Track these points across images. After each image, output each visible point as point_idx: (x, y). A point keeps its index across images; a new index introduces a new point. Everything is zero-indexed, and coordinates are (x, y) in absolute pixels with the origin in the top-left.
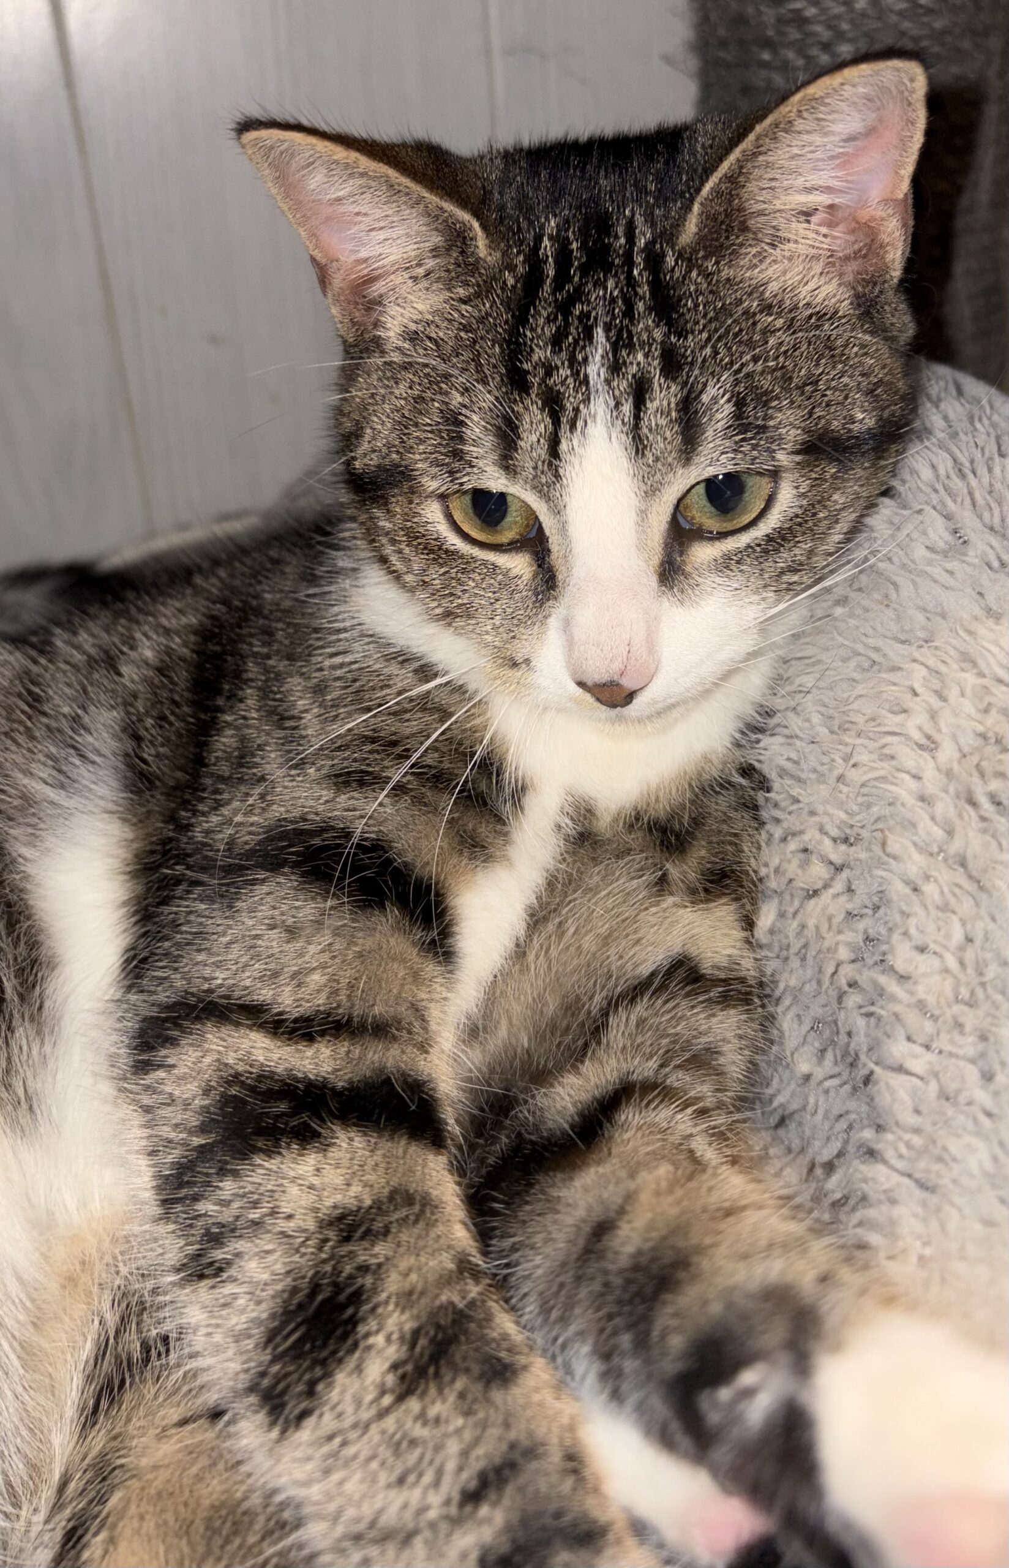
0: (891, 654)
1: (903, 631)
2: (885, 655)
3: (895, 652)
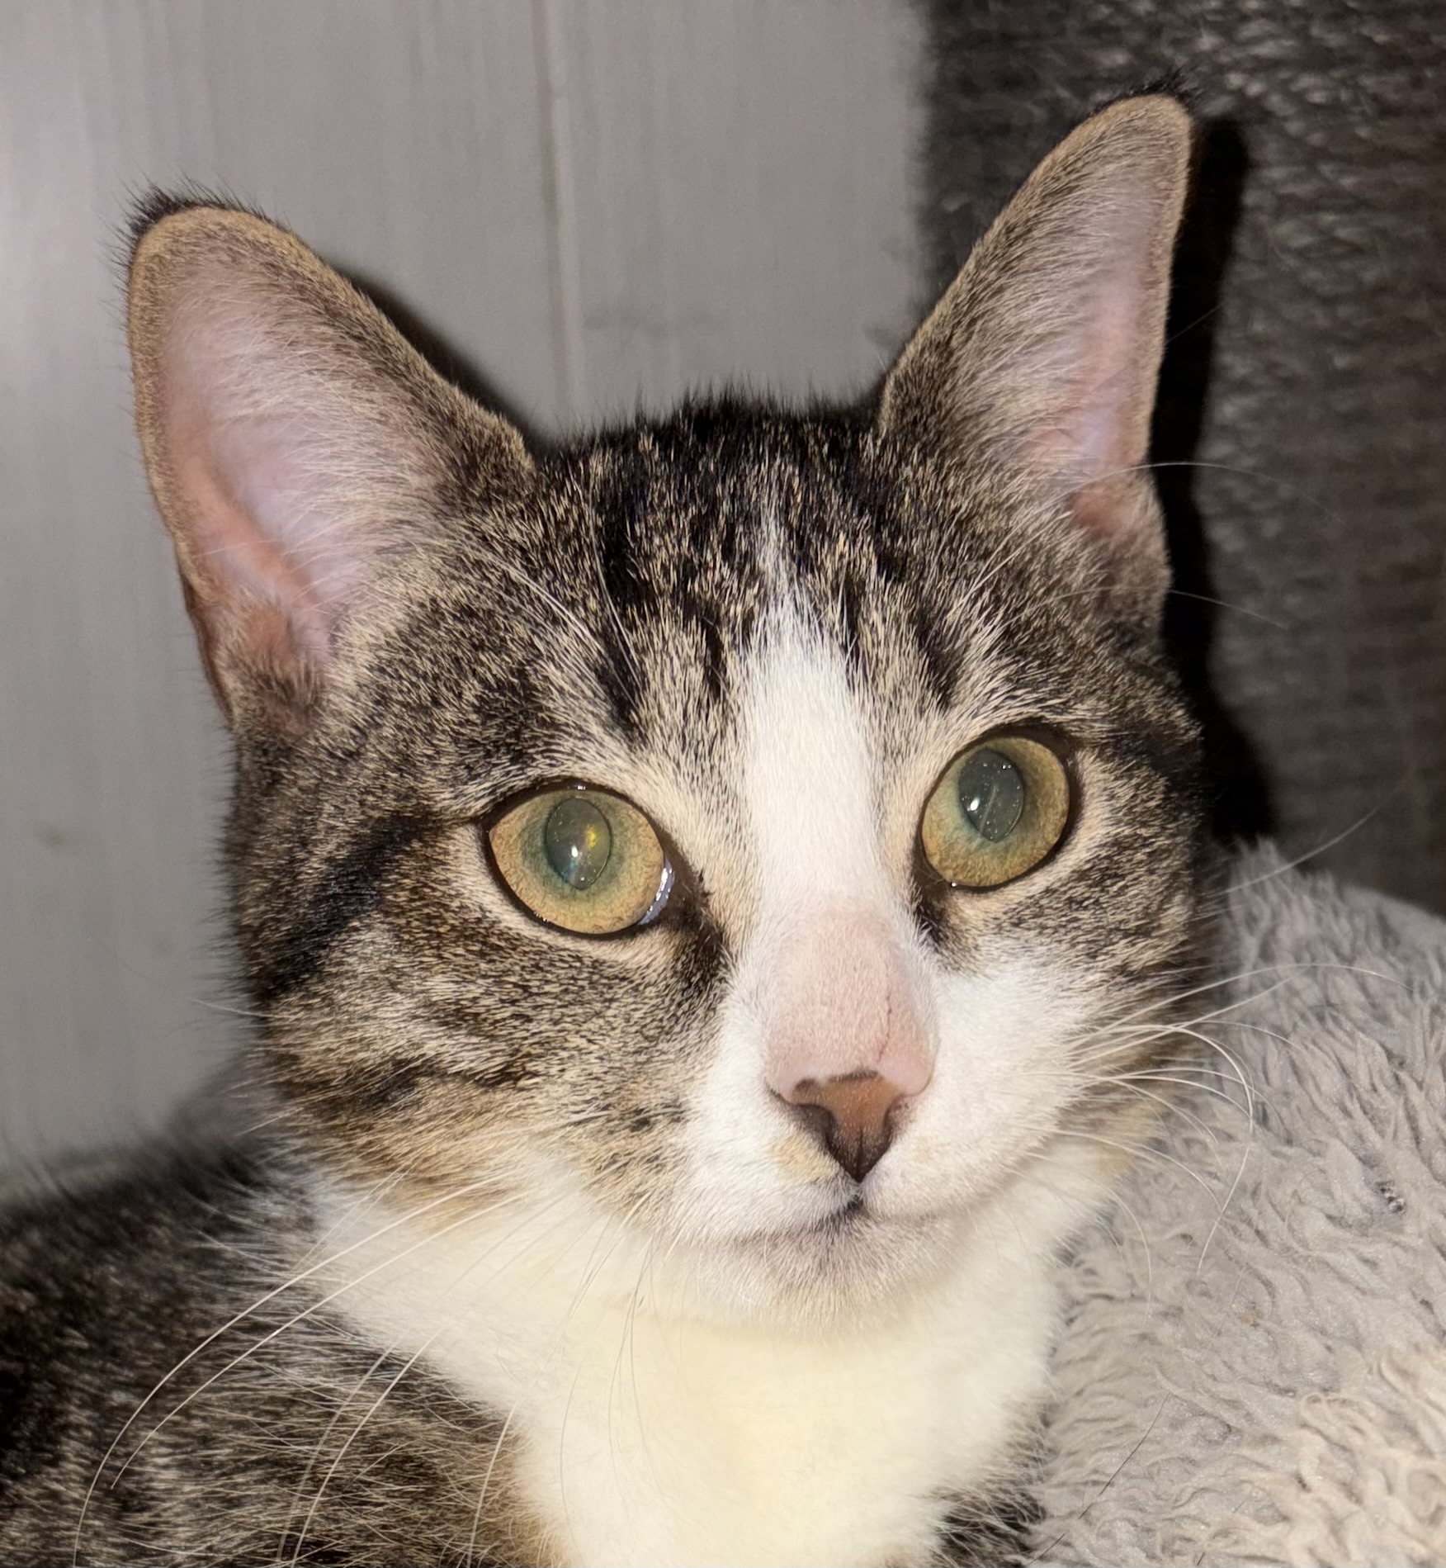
0: (1259, 1412)
1: (1282, 1369)
2: (1248, 1416)
3: (1267, 1410)
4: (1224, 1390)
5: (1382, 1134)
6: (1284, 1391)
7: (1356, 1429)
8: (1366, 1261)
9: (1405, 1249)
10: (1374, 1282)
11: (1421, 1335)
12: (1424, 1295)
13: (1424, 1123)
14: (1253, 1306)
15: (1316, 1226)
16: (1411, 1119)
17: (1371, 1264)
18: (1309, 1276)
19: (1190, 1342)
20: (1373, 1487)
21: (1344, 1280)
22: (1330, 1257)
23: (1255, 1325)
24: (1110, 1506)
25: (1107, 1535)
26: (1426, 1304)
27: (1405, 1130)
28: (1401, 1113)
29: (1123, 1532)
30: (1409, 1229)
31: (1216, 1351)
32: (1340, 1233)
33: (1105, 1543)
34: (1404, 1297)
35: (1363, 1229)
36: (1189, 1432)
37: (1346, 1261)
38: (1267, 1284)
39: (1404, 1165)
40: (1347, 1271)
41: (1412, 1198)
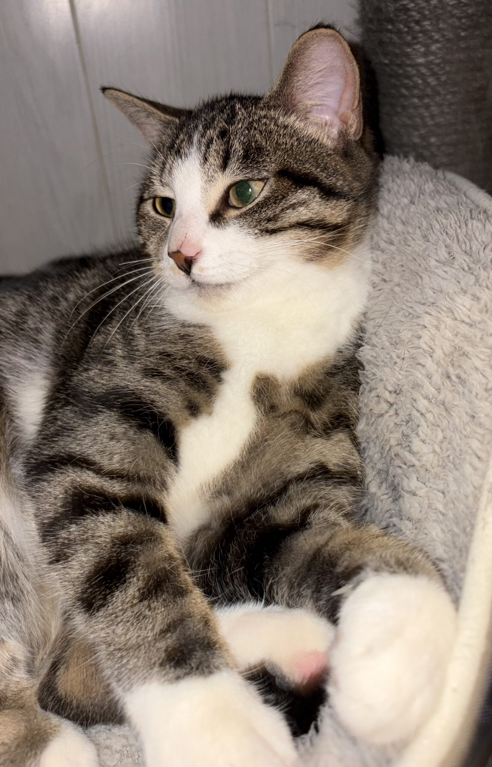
0: (418, 310)
1: (423, 298)
2: (415, 311)
4: (409, 304)
5: (450, 239)
6: (424, 304)
7: (439, 312)
8: (444, 271)
9: (454, 268)
10: (446, 276)
11: (457, 289)
12: (458, 279)
13: (460, 237)
14: (417, 283)
15: (433, 263)
16: (457, 236)
17: (446, 272)
18: (431, 275)
19: (402, 292)
20: (442, 326)
21: (439, 276)
22: (436, 270)
23: (417, 287)
24: (381, 331)
25: (381, 339)
26: (459, 282)
27: (455, 239)
28: (455, 235)
29: (384, 338)
30: (456, 264)
31: (407, 294)
32: (439, 264)
33: (380, 341)
34: (453, 280)
35: (444, 264)
36: (401, 314)
37: (440, 272)
38: (421, 277)
39: (455, 247)
40: (440, 274)
41: (456, 256)
